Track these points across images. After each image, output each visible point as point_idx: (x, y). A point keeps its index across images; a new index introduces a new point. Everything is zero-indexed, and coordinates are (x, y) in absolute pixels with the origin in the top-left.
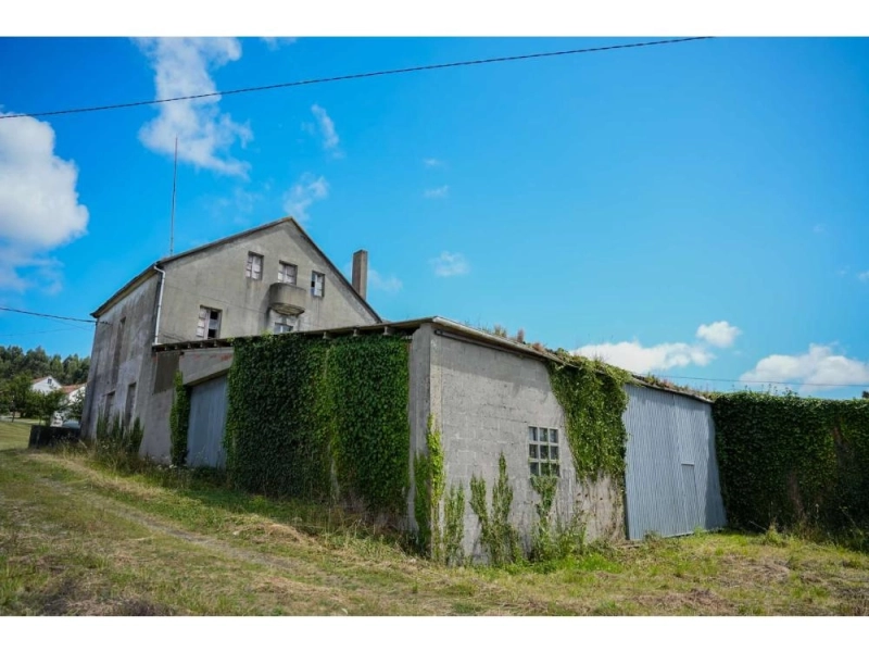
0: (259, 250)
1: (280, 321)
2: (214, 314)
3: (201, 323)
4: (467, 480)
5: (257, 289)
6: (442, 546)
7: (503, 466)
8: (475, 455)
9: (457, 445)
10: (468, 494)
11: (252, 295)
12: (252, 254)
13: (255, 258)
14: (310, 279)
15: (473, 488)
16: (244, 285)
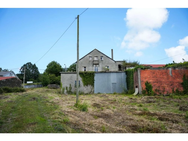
0: (91, 56)
1: (95, 66)
2: (85, 67)
3: (83, 69)
4: (65, 87)
5: (91, 62)
6: (62, 93)
7: (70, 85)
8: (66, 84)
9: (64, 84)
10: (65, 88)
11: (90, 63)
12: (90, 57)
13: (90, 58)
14: (100, 58)
15: (66, 87)
16: (89, 62)
